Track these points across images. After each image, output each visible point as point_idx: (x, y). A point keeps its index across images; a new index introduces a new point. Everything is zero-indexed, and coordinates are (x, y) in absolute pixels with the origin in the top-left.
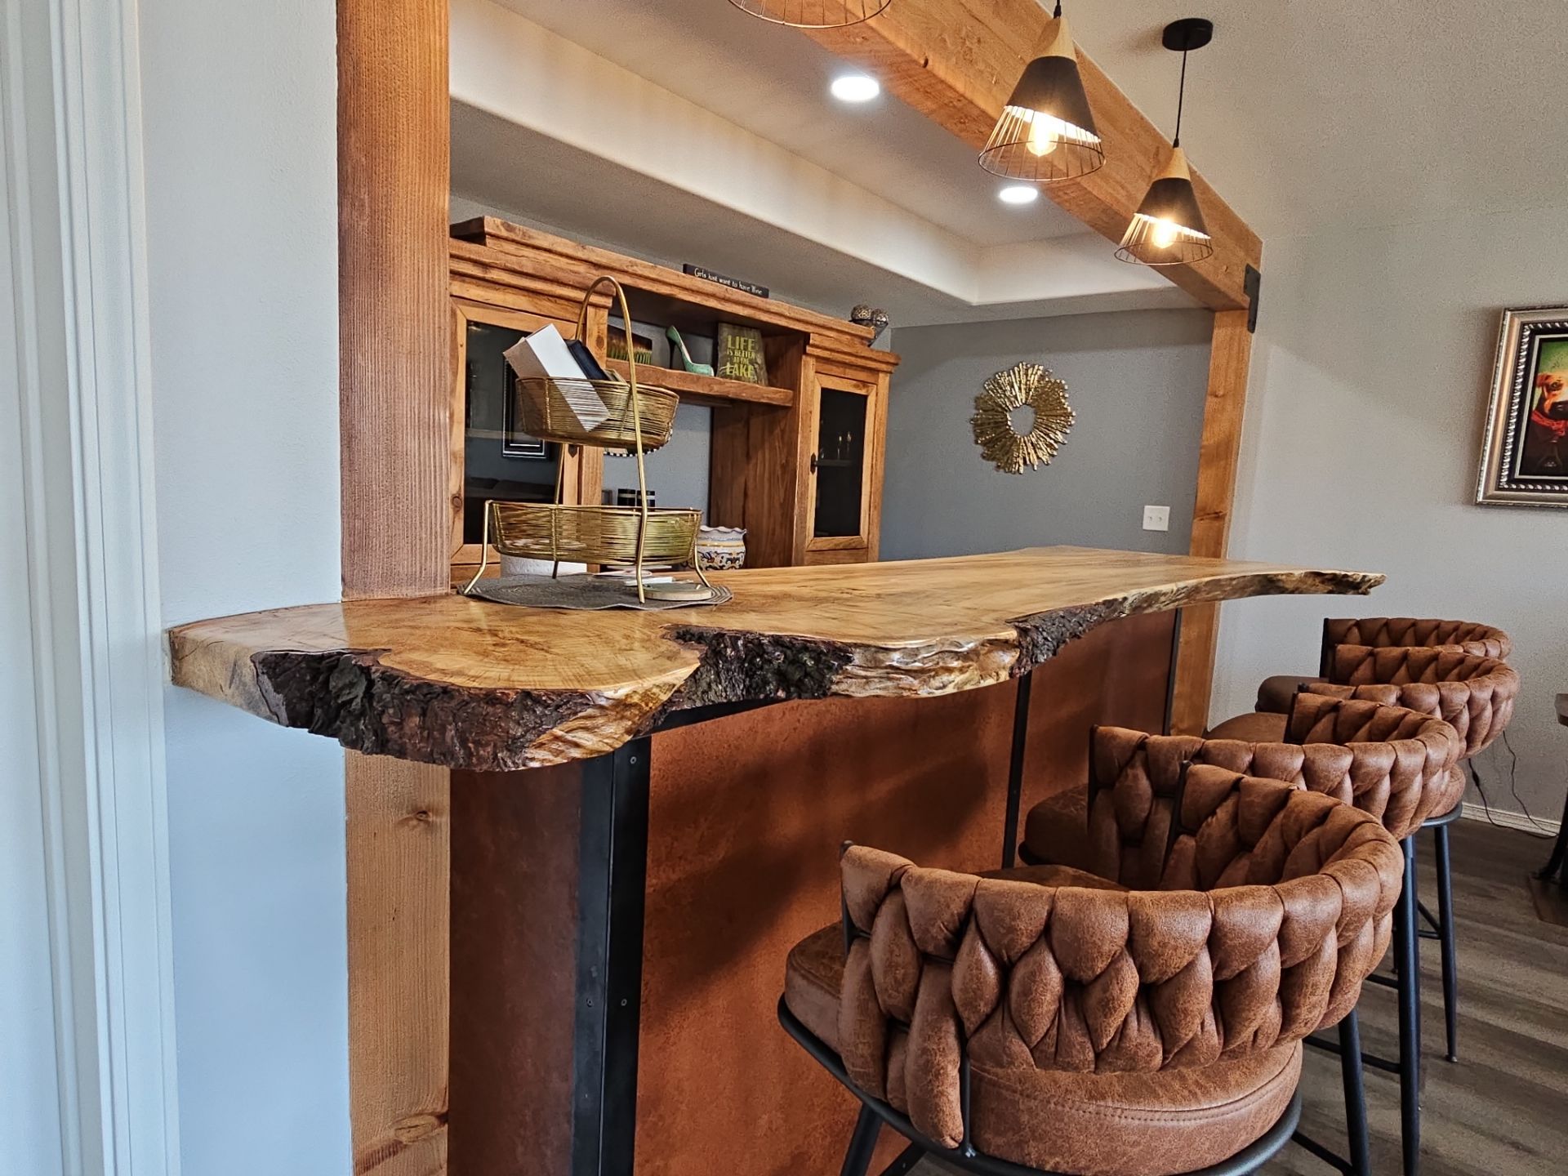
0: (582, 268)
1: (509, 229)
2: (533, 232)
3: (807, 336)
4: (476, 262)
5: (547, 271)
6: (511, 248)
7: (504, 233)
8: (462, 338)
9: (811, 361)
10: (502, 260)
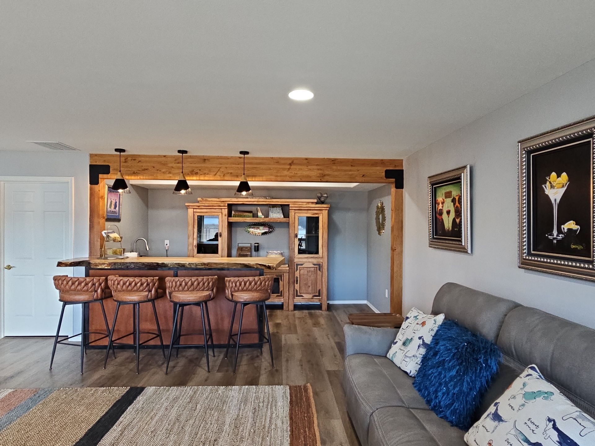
0: (220, 202)
1: (203, 199)
2: (207, 199)
3: (289, 205)
4: (197, 206)
5: (211, 205)
6: (204, 202)
7: (201, 200)
8: (196, 218)
9: (293, 211)
10: (203, 205)
